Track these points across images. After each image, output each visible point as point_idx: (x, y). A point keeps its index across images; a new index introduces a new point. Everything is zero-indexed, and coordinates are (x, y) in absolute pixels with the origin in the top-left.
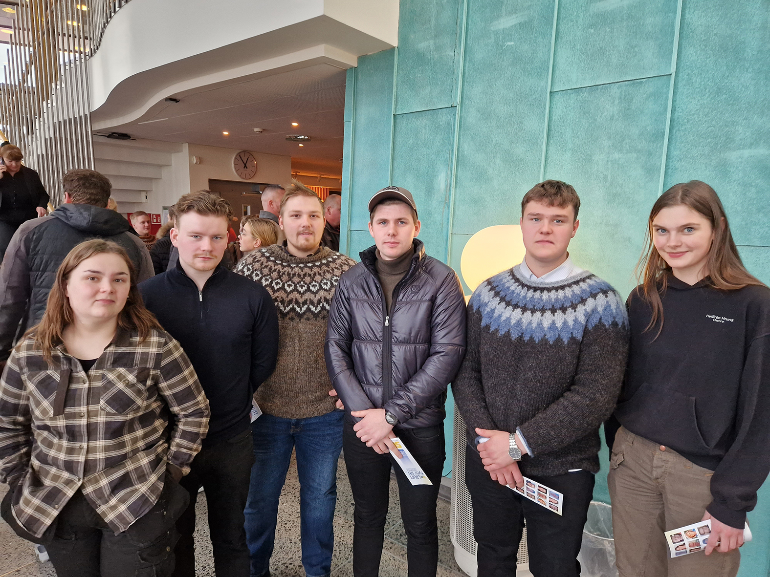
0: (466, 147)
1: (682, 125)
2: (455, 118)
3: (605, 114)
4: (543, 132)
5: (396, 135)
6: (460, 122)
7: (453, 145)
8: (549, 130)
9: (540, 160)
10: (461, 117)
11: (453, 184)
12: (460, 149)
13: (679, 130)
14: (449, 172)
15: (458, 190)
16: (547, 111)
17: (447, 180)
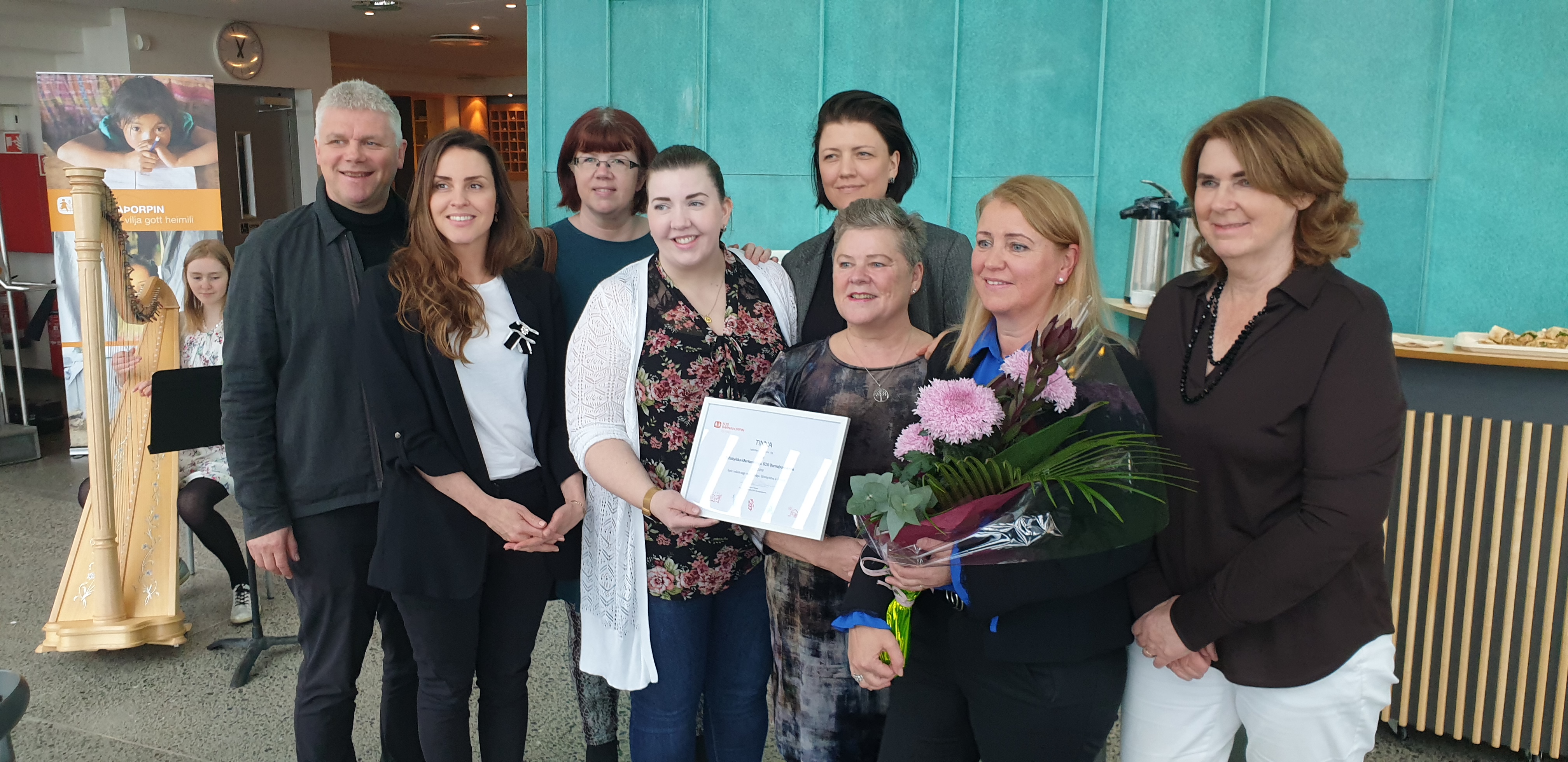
0: (719, 53)
1: (971, 39)
2: (701, 12)
3: (890, 20)
4: (818, 39)
5: (614, 29)
6: (709, 17)
7: (701, 50)
8: (826, 37)
9: (817, 75)
10: (709, 11)
11: (704, 104)
12: (711, 55)
13: (968, 45)
14: (698, 86)
15: (711, 113)
16: (822, 13)
17: (695, 98)
